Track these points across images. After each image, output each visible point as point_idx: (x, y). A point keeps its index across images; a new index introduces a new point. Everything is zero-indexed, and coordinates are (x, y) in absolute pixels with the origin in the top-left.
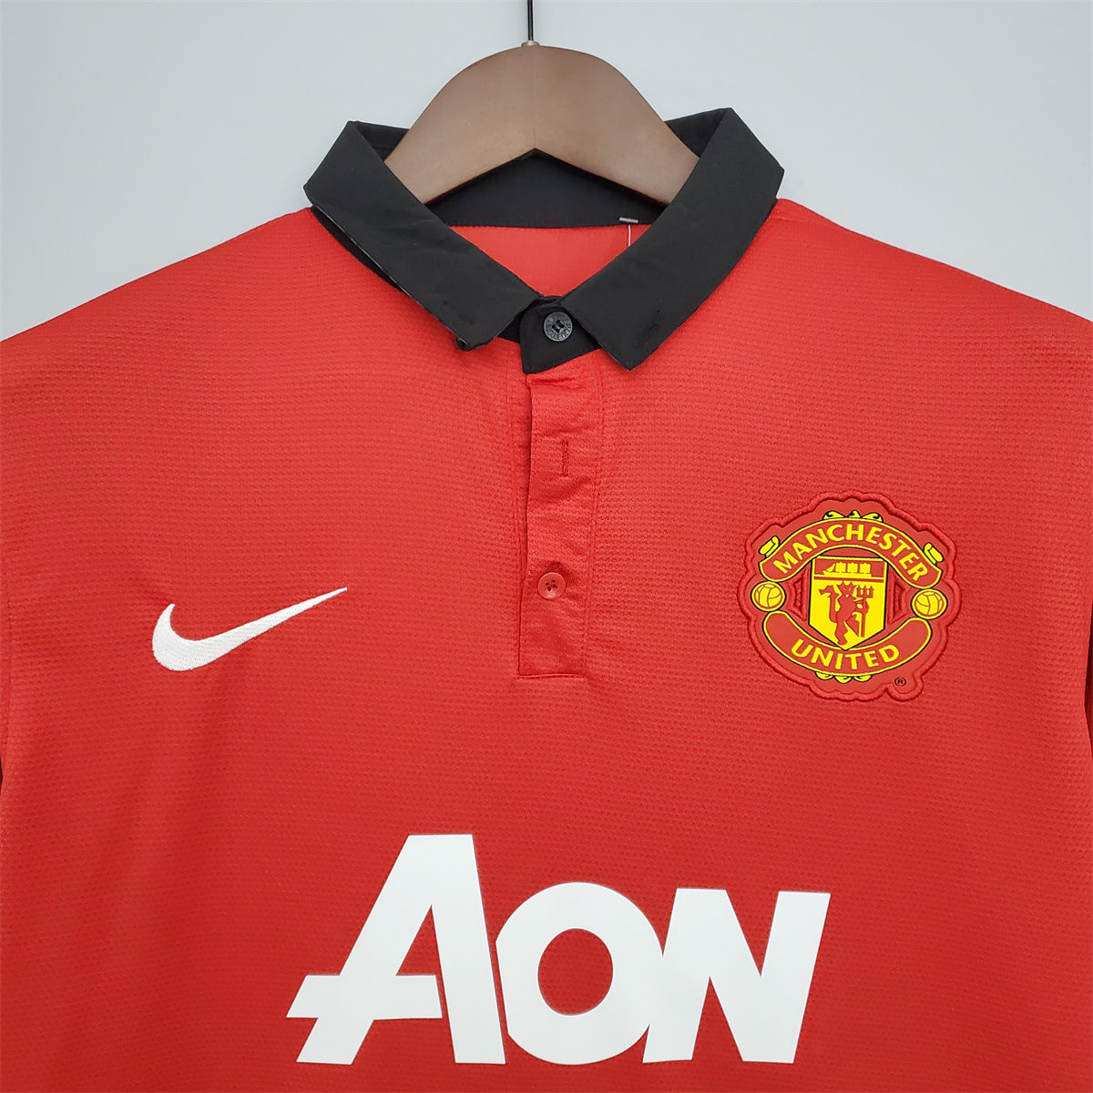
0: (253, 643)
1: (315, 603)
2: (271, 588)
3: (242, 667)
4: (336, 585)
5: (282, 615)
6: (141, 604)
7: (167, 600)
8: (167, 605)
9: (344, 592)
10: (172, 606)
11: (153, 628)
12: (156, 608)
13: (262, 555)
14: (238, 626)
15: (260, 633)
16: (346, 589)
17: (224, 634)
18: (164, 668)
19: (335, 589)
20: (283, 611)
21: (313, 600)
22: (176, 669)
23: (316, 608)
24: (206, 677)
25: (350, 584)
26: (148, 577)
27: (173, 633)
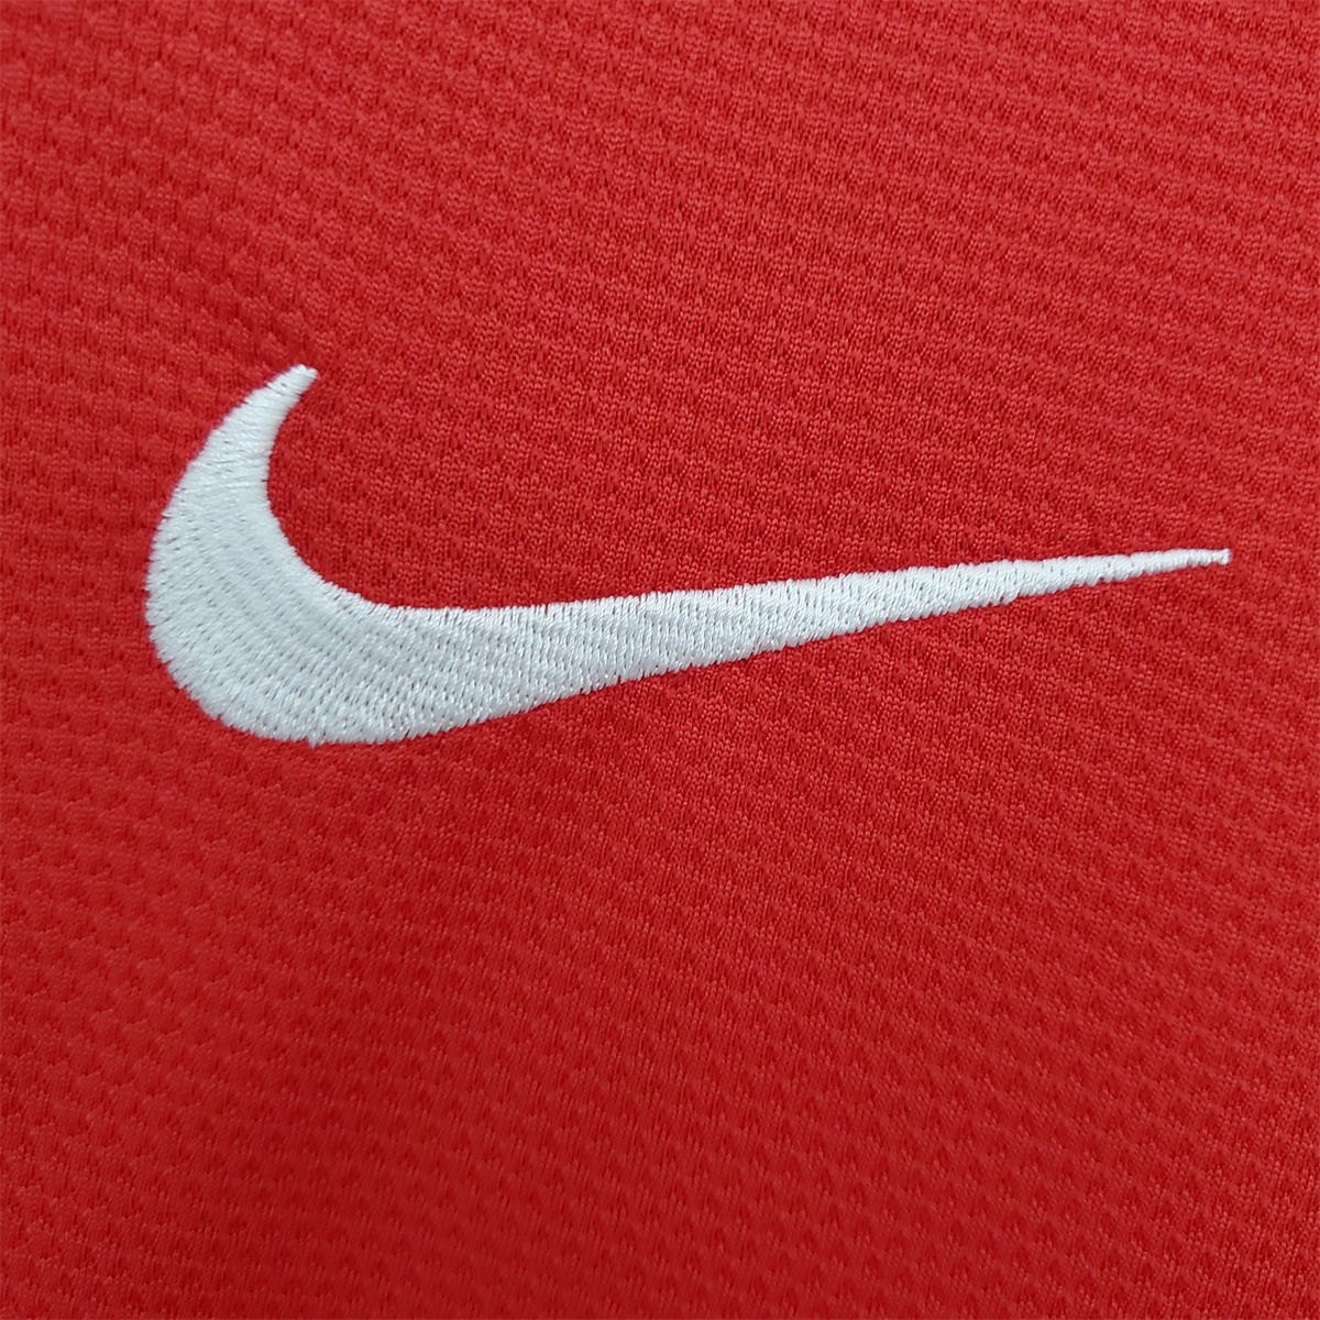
0: (660, 700)
1: (1036, 587)
2: (834, 442)
3: (570, 807)
4: (1177, 517)
5: (849, 601)
6: (145, 321)
7: (282, 336)
8: (281, 366)
9: (1210, 570)
10: (297, 379)
11: (175, 468)
12: (221, 364)
13: (841, 240)
14: (615, 592)
15: (708, 656)
16: (1223, 556)
17: (530, 614)
18: (181, 693)
19: (1160, 543)
20: (856, 579)
21: (1022, 567)
22: (238, 719)
23: (1026, 609)
24: (377, 802)
25: (1256, 537)
26: (218, 174)
27: (268, 527)
